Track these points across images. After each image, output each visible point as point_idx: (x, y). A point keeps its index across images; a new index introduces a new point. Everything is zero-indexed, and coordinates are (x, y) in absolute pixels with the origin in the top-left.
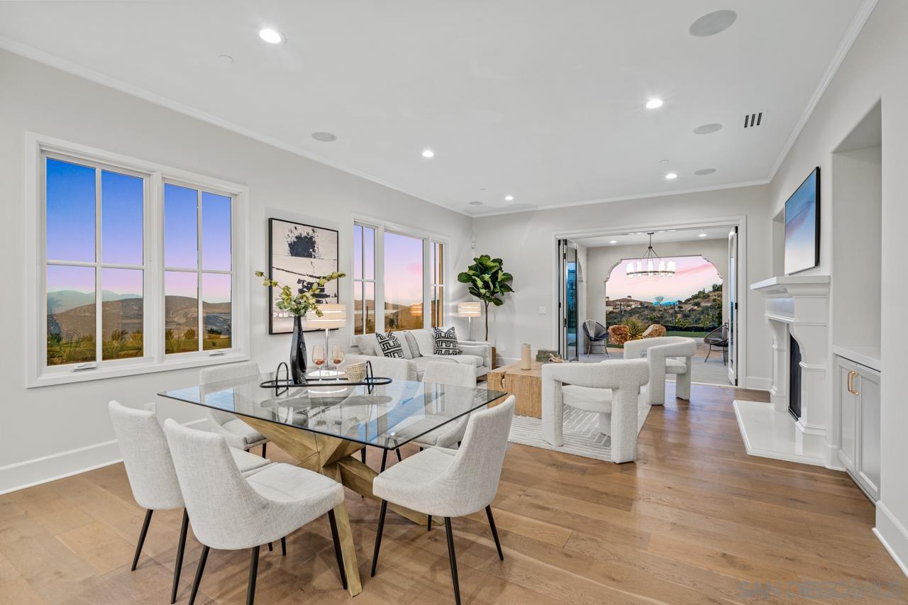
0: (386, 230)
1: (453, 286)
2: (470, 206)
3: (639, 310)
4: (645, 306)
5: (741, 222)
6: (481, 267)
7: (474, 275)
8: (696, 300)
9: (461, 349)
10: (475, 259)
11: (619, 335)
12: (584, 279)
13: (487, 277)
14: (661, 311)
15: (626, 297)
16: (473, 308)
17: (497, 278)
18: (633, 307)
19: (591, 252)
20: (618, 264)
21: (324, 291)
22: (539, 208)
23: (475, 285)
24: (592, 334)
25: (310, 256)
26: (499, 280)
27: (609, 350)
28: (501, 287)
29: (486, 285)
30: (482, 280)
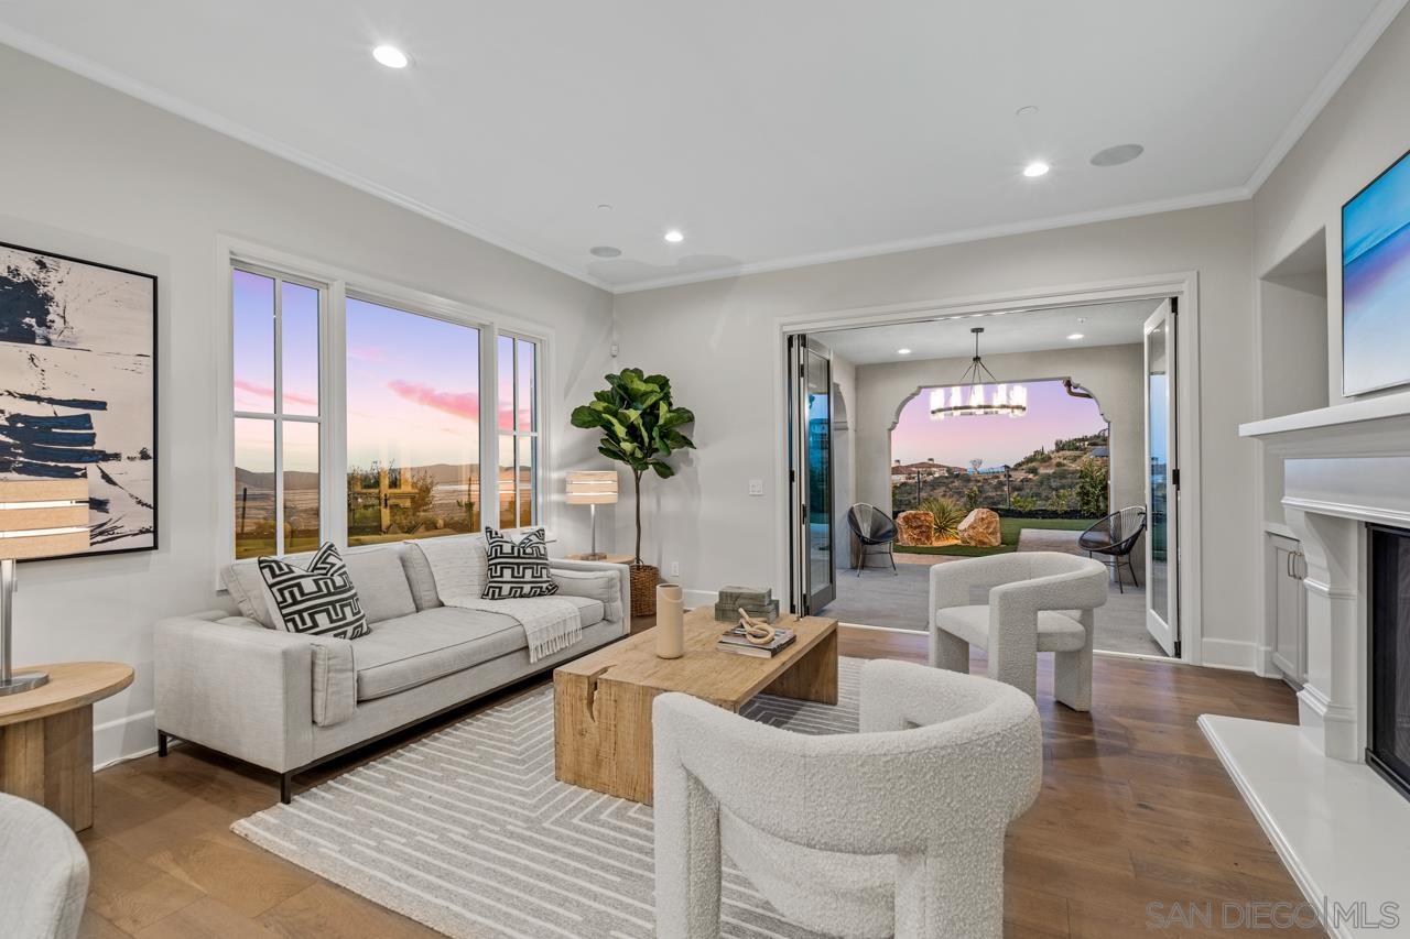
0: (352, 294)
1: (562, 437)
2: (596, 258)
3: (945, 481)
4: (955, 475)
5: (1184, 287)
6: (622, 392)
7: (607, 411)
8: (1031, 465)
9: (557, 581)
10: (609, 377)
11: (916, 528)
12: (850, 424)
13: (634, 415)
14: (979, 481)
15: (926, 461)
16: (600, 486)
17: (657, 417)
18: (937, 475)
19: (865, 373)
20: (914, 395)
21: (93, 443)
22: (746, 269)
23: (612, 434)
24: (866, 531)
25: (27, 337)
26: (661, 422)
27: (899, 558)
28: (663, 436)
29: (633, 432)
30: (623, 421)
